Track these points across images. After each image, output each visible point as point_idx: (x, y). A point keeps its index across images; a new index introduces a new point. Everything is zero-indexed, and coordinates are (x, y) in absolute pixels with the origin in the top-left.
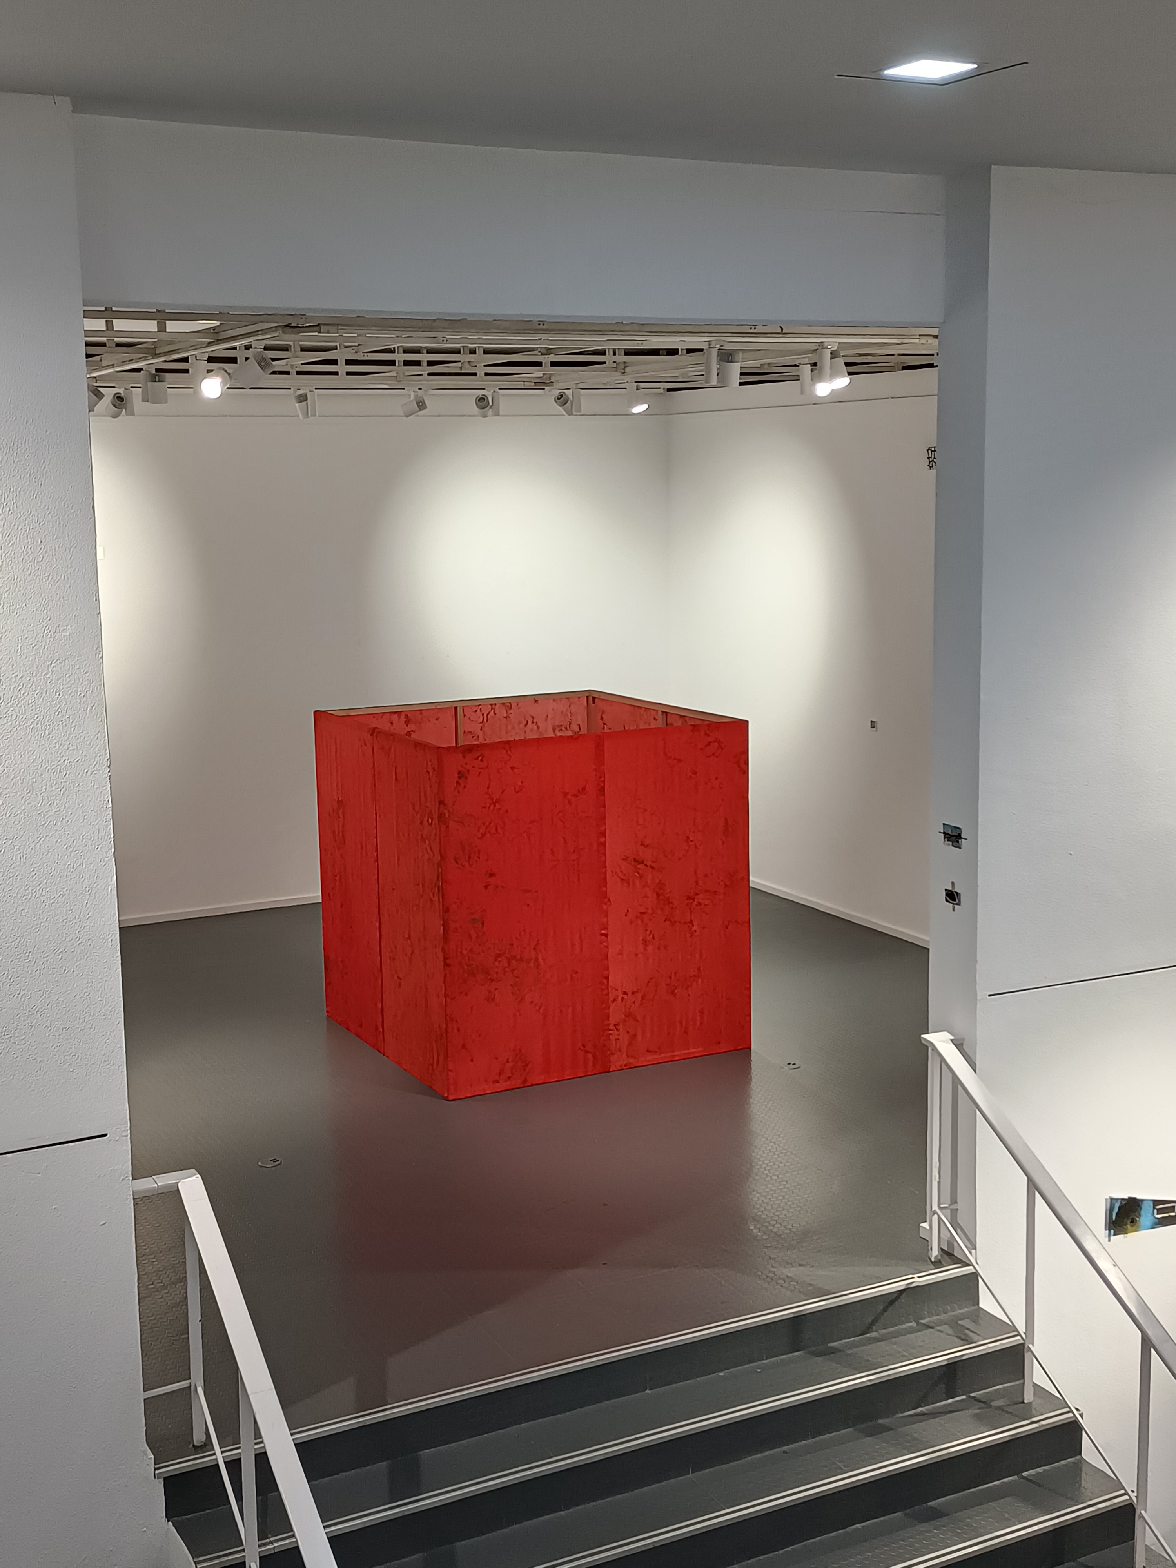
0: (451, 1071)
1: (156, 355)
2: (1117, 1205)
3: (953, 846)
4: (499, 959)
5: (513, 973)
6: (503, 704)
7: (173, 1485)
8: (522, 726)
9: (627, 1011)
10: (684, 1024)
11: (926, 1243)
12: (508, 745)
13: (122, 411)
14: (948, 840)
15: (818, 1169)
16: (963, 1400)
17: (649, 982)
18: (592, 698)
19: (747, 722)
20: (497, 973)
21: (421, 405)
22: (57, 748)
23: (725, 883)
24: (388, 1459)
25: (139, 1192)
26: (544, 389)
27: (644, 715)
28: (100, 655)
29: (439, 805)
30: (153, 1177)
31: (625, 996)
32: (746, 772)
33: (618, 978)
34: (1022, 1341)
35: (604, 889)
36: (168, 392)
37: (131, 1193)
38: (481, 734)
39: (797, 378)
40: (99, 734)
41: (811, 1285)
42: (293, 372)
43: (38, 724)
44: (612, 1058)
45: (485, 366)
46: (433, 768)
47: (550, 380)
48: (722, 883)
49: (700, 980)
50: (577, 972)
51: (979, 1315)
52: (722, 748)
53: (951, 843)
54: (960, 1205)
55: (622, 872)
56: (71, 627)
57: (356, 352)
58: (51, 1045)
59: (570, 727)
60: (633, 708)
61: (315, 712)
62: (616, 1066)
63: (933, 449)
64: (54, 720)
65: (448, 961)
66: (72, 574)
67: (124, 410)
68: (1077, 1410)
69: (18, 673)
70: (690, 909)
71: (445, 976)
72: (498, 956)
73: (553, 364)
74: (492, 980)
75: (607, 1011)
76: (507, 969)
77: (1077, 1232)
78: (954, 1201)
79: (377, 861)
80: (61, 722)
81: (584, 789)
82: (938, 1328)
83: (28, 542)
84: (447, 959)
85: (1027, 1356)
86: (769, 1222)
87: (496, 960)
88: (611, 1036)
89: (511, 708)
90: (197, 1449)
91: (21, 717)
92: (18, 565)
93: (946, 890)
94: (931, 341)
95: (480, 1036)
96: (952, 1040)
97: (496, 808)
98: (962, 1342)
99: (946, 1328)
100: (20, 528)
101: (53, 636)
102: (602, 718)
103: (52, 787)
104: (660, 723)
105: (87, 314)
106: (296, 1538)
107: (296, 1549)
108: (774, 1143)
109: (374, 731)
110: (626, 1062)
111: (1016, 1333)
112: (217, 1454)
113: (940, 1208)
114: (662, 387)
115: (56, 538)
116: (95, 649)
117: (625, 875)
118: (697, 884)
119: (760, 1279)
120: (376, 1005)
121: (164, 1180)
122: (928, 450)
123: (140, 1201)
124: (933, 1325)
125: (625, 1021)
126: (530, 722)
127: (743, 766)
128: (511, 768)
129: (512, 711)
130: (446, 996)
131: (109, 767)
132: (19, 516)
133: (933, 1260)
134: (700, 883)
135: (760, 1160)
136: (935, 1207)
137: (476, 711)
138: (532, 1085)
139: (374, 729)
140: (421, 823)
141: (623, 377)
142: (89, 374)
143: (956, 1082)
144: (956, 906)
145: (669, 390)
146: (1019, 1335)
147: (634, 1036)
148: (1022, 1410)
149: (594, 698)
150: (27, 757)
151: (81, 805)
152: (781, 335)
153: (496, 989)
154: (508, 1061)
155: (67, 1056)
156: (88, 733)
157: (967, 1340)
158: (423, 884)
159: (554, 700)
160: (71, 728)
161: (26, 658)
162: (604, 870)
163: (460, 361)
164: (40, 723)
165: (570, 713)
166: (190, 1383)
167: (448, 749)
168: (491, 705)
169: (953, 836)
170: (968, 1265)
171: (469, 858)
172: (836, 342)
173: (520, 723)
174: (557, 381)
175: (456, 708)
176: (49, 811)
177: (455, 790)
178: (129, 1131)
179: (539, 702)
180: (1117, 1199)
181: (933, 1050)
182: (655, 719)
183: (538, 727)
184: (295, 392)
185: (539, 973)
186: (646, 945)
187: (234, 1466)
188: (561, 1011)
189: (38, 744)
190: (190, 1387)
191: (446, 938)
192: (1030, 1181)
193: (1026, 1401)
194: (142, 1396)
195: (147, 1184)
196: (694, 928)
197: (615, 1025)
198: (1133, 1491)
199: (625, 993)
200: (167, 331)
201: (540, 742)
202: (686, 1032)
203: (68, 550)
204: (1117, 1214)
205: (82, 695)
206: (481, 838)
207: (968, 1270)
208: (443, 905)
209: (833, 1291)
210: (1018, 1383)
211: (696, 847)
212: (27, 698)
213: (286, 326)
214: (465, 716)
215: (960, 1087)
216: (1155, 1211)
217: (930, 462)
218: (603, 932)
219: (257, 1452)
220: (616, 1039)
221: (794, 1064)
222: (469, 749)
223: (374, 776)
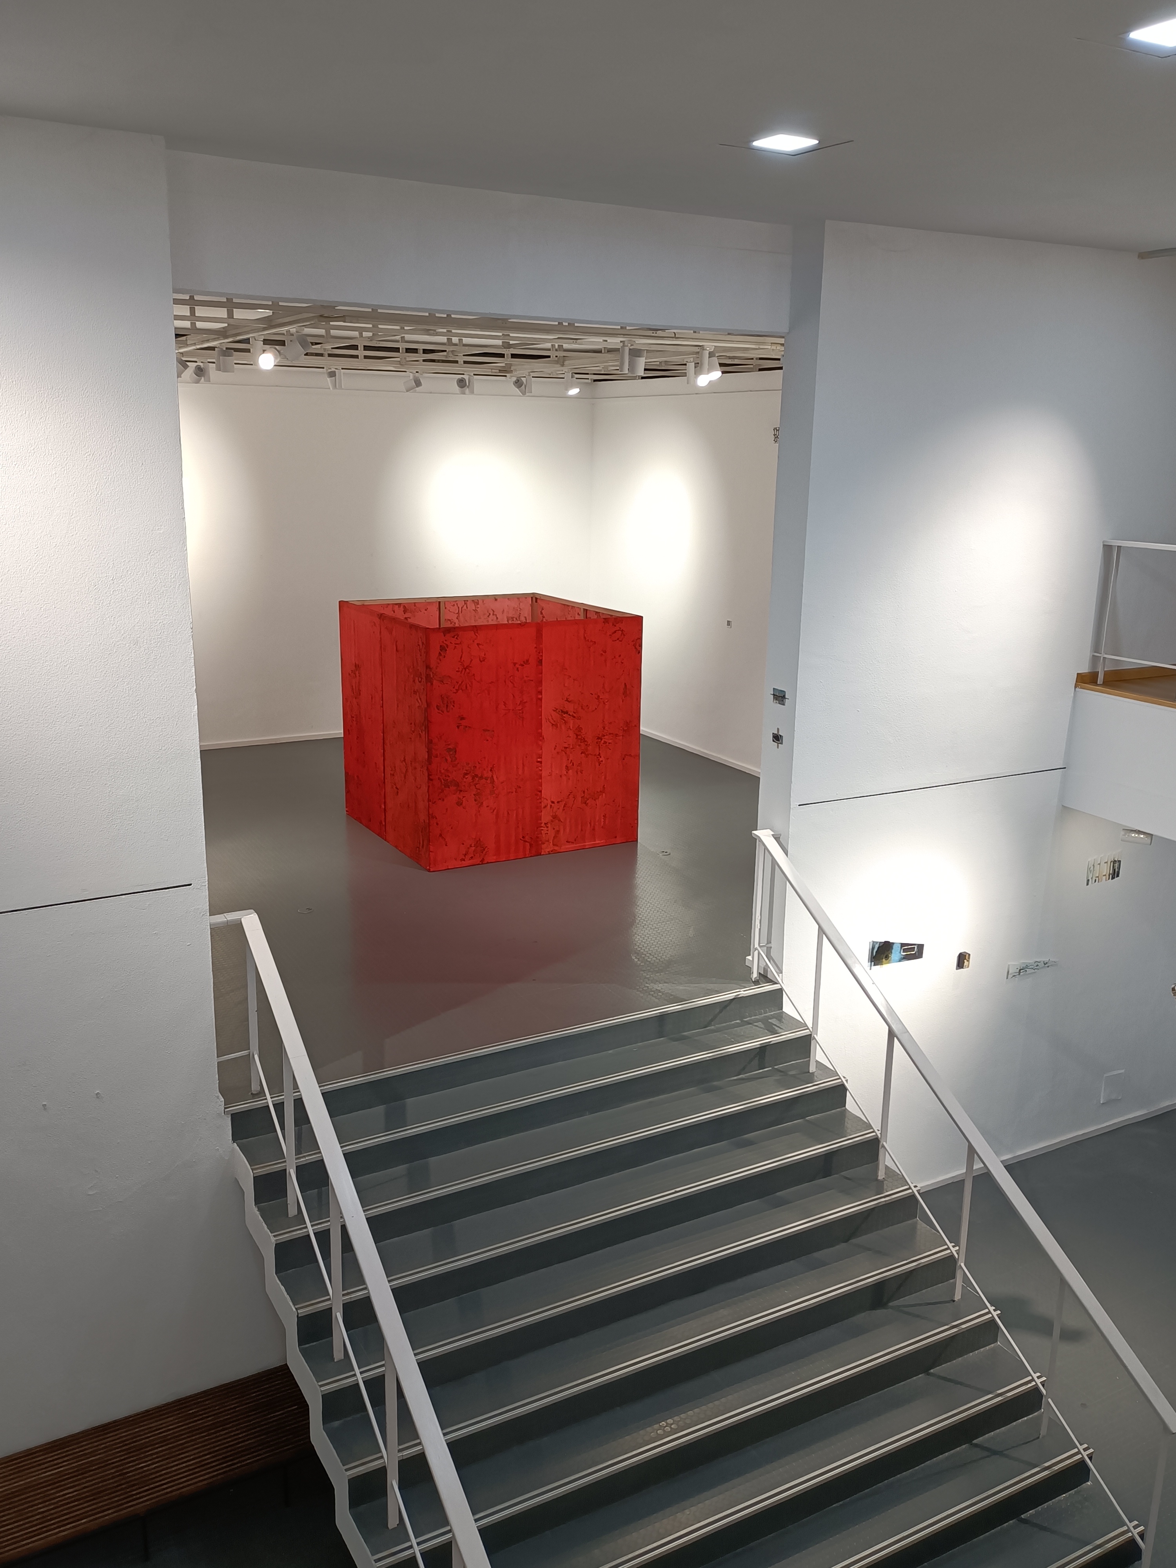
0: (431, 852)
1: (226, 337)
2: (877, 946)
3: (779, 703)
4: (466, 777)
5: (475, 786)
6: (473, 601)
7: (236, 1118)
8: (486, 616)
9: (554, 814)
10: (592, 825)
11: (749, 970)
12: (476, 629)
13: (201, 379)
14: (776, 700)
15: (680, 921)
16: (770, 1070)
17: (570, 795)
18: (535, 598)
19: (642, 617)
20: (464, 786)
21: (418, 383)
22: (154, 613)
23: (623, 728)
24: (385, 1104)
25: (214, 924)
26: (506, 376)
27: (571, 611)
28: (185, 548)
29: (427, 669)
30: (224, 914)
31: (553, 804)
32: (639, 652)
33: (549, 791)
34: (810, 1033)
35: (540, 730)
36: (235, 367)
37: (209, 924)
38: (457, 621)
39: (685, 375)
40: (185, 605)
41: (672, 995)
42: (326, 354)
43: (140, 596)
44: (543, 846)
45: (464, 355)
46: (423, 643)
47: (510, 369)
48: (622, 729)
49: (604, 794)
50: (520, 788)
51: (781, 1017)
52: (624, 635)
53: (778, 702)
54: (773, 945)
55: (553, 719)
56: (164, 527)
57: (371, 341)
58: (152, 821)
59: (519, 618)
60: (563, 606)
61: (340, 602)
62: (545, 851)
63: (778, 429)
64: (153, 593)
65: (431, 777)
66: (164, 489)
67: (203, 378)
68: (844, 1077)
69: (126, 558)
70: (599, 746)
71: (429, 786)
72: (466, 774)
73: (514, 356)
74: (461, 791)
75: (540, 814)
76: (471, 783)
77: (849, 962)
78: (769, 942)
79: (383, 707)
80: (157, 596)
81: (528, 661)
82: (755, 1024)
83: (133, 464)
84: (431, 775)
85: (813, 1042)
86: (645, 955)
87: (464, 777)
88: (542, 831)
89: (478, 604)
90: (254, 1096)
91: (128, 590)
92: (126, 480)
93: (773, 733)
94: (779, 347)
95: (452, 828)
96: (773, 835)
97: (466, 672)
98: (770, 1034)
99: (760, 1024)
100: (127, 453)
101: (151, 533)
102: (542, 613)
103: (151, 641)
104: (582, 617)
105: (177, 302)
106: (321, 1154)
107: (322, 1161)
108: (651, 903)
109: (381, 616)
110: (552, 849)
111: (806, 1028)
112: (268, 1098)
113: (760, 947)
114: (590, 378)
115: (153, 462)
116: (181, 543)
117: (554, 721)
118: (604, 729)
119: (638, 991)
120: (381, 807)
121: (231, 916)
122: (774, 429)
123: (216, 932)
124: (751, 1022)
125: (552, 821)
126: (491, 614)
127: (637, 646)
128: (477, 644)
129: (479, 606)
130: (429, 800)
131: (192, 629)
132: (126, 445)
133: (753, 980)
134: (606, 728)
135: (641, 915)
136: (756, 946)
137: (454, 605)
138: (488, 863)
139: (382, 614)
140: (414, 681)
141: (562, 368)
142: (178, 350)
143: (774, 863)
144: (779, 745)
145: (595, 381)
146: (808, 1029)
147: (558, 831)
148: (809, 1078)
149: (536, 599)
150: (133, 619)
151: (172, 655)
152: (674, 339)
153: (464, 797)
154: (471, 846)
155: (163, 829)
156: (176, 604)
157: (774, 1032)
158: (414, 724)
159: (508, 599)
160: (164, 599)
161: (132, 548)
162: (540, 717)
163: (445, 351)
164: (142, 595)
165: (520, 609)
166: (249, 1052)
167: (434, 629)
168: (464, 601)
169: (780, 697)
170: (776, 983)
171: (447, 706)
172: (713, 346)
173: (484, 614)
174: (516, 370)
175: (439, 602)
176: (149, 658)
177: (437, 658)
178: (207, 882)
179: (498, 600)
180: (877, 942)
181: (759, 841)
182: (578, 614)
183: (497, 618)
184: (327, 370)
185: (494, 787)
186: (568, 770)
187: (279, 1107)
188: (508, 813)
189: (141, 610)
190: (249, 1054)
191: (429, 761)
192: (820, 928)
193: (810, 1072)
194: (215, 1061)
195: (220, 919)
196: (601, 759)
197: (545, 824)
198: (878, 1130)
199: (553, 802)
200: (234, 317)
201: (497, 627)
202: (594, 829)
203: (161, 471)
204: (876, 952)
205: (172, 576)
206: (456, 693)
207: (776, 987)
208: (428, 738)
209: (687, 999)
210: (805, 1060)
211: (604, 703)
212: (133, 577)
213: (321, 316)
214: (446, 608)
215: (776, 866)
216: (902, 950)
217: (775, 438)
218: (539, 760)
219: (295, 1098)
220: (546, 834)
221: (666, 852)
222: (447, 631)
223: (381, 647)
